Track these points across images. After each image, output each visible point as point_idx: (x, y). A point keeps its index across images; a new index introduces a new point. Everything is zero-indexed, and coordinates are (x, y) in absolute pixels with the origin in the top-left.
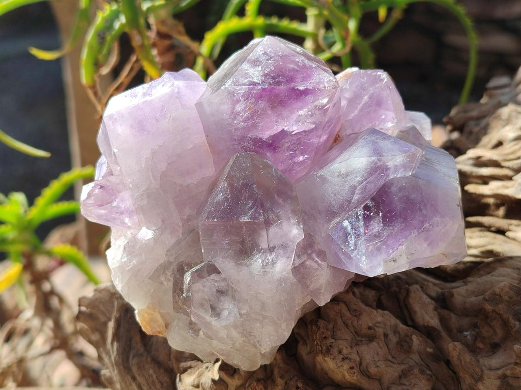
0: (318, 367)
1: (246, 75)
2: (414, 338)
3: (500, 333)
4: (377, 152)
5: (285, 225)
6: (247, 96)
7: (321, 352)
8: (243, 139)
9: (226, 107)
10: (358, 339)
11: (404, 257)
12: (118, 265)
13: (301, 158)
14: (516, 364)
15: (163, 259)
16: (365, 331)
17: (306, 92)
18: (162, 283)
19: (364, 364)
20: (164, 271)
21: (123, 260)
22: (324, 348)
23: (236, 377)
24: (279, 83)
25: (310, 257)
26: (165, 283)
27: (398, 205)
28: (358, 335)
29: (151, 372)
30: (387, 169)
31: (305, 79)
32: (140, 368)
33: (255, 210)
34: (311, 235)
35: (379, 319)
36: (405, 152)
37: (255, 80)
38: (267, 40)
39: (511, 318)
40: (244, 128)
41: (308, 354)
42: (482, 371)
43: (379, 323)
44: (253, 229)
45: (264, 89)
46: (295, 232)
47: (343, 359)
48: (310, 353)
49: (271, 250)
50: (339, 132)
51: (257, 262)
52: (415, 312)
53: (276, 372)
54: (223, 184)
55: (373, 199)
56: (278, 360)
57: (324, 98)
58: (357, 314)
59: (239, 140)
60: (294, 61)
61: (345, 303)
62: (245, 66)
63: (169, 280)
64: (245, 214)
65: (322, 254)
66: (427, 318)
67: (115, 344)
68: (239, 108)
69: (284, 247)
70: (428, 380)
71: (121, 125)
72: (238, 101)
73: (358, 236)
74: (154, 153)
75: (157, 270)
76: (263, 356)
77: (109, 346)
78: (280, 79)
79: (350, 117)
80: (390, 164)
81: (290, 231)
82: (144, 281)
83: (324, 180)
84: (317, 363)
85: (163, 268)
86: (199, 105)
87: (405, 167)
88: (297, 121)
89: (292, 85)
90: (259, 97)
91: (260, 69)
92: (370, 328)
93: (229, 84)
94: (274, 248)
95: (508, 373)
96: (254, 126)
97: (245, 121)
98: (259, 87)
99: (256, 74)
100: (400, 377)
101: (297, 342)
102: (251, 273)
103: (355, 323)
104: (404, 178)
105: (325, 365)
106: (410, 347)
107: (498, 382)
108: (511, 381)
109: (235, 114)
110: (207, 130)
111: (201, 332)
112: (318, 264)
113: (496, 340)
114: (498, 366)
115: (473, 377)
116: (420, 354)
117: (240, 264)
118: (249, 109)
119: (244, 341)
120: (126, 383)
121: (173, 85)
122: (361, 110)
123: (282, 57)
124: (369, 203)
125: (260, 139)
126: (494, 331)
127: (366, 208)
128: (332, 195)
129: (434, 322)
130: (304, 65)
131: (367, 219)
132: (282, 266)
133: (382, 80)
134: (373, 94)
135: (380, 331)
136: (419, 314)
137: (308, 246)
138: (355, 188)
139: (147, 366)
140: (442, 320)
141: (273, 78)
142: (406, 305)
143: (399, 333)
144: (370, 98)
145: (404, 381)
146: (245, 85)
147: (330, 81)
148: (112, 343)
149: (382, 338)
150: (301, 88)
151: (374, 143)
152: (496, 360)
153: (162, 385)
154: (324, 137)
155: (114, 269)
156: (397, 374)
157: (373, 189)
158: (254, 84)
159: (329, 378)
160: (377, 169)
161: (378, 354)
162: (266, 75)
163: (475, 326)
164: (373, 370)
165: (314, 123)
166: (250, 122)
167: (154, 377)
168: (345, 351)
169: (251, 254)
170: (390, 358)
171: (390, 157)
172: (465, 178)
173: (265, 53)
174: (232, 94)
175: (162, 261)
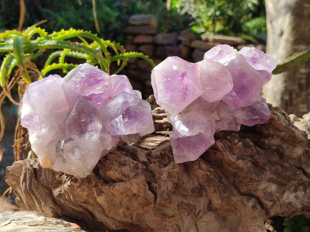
0: (107, 176)
1: (79, 75)
2: (139, 164)
3: (167, 161)
4: (125, 97)
5: (96, 123)
6: (80, 82)
7: (108, 170)
8: (79, 96)
9: (73, 86)
10: (120, 166)
11: (135, 128)
12: (34, 142)
13: (99, 103)
14: (173, 168)
15: (51, 139)
16: (122, 162)
17: (101, 80)
18: (51, 148)
19: (123, 172)
20: (52, 144)
21: (36, 140)
22: (109, 168)
23: (77, 183)
24: (91, 78)
25: (104, 134)
26: (52, 148)
27: (133, 114)
28: (121, 164)
29: (42, 189)
30: (129, 103)
31: (100, 76)
32: (37, 188)
33: (86, 118)
34: (105, 127)
35: (127, 159)
36: (134, 97)
37: (83, 76)
38: (85, 64)
39: (170, 155)
40: (79, 93)
41: (103, 173)
42: (162, 172)
43: (127, 160)
44: (86, 124)
45: (86, 80)
46: (99, 126)
47: (116, 171)
48: (104, 172)
49: (92, 131)
50: (111, 96)
51: (87, 136)
52: (139, 158)
53: (92, 179)
54: (74, 110)
55: (125, 112)
56: (92, 175)
57: (107, 82)
58: (119, 157)
59: (78, 97)
60: (96, 71)
61: (115, 154)
62: (79, 72)
63: (53, 146)
64: (83, 119)
65: (108, 133)
66: (143, 159)
67: (24, 183)
68: (77, 86)
69: (96, 130)
70: (145, 176)
71: (34, 93)
72: (77, 84)
73: (121, 123)
74: (47, 102)
75: (49, 143)
76: (88, 170)
77: (21, 185)
78: (92, 76)
79: (115, 91)
80: (129, 101)
81: (98, 125)
82: (44, 148)
83: (109, 108)
84: (106, 174)
85: (51, 142)
86: (63, 86)
87: (134, 102)
88: (98, 90)
89: (96, 78)
90: (85, 82)
91: (84, 73)
92: (124, 161)
93: (74, 78)
94: (93, 130)
95: (170, 171)
96: (83, 92)
97: (80, 90)
98: (85, 79)
99: (83, 75)
100: (135, 175)
101: (98, 169)
102: (85, 140)
103: (119, 160)
104: (134, 105)
105: (110, 174)
106: (138, 167)
107: (167, 174)
108: (171, 174)
109: (76, 88)
110: (66, 94)
111: (67, 162)
112: (107, 136)
113: (166, 163)
114: (167, 170)
115: (159, 174)
116: (141, 169)
117: (81, 137)
118: (81, 86)
119: (82, 165)
120: (28, 199)
121: (53, 79)
122: (118, 88)
123: (92, 70)
124: (124, 113)
125: (86, 96)
126: (166, 160)
127: (123, 114)
128: (111, 112)
129: (146, 160)
130: (99, 72)
131: (123, 118)
132: (95, 137)
133: (125, 78)
134: (122, 83)
135: (128, 163)
136: (140, 158)
137: (104, 130)
138: (119, 109)
139: (40, 187)
140: (148, 159)
141: (89, 76)
142: (136, 156)
143: (134, 163)
144: (121, 84)
145: (136, 177)
146: (80, 78)
147: (108, 77)
148: (22, 184)
149: (128, 165)
150: (99, 79)
151: (124, 95)
152: (166, 169)
153: (46, 194)
154: (107, 97)
155: (32, 144)
156: (134, 175)
157: (125, 109)
158: (83, 78)
159: (111, 179)
160: (125, 103)
161: (127, 169)
162: (86, 75)
163: (159, 161)
164: (126, 173)
165: (103, 91)
166: (82, 91)
167: (43, 191)
168: (116, 168)
169: (85, 133)
170: (131, 171)
171: (129, 99)
172: (155, 118)
173: (85, 68)
174: (75, 81)
175: (50, 140)
